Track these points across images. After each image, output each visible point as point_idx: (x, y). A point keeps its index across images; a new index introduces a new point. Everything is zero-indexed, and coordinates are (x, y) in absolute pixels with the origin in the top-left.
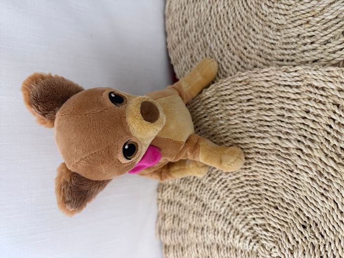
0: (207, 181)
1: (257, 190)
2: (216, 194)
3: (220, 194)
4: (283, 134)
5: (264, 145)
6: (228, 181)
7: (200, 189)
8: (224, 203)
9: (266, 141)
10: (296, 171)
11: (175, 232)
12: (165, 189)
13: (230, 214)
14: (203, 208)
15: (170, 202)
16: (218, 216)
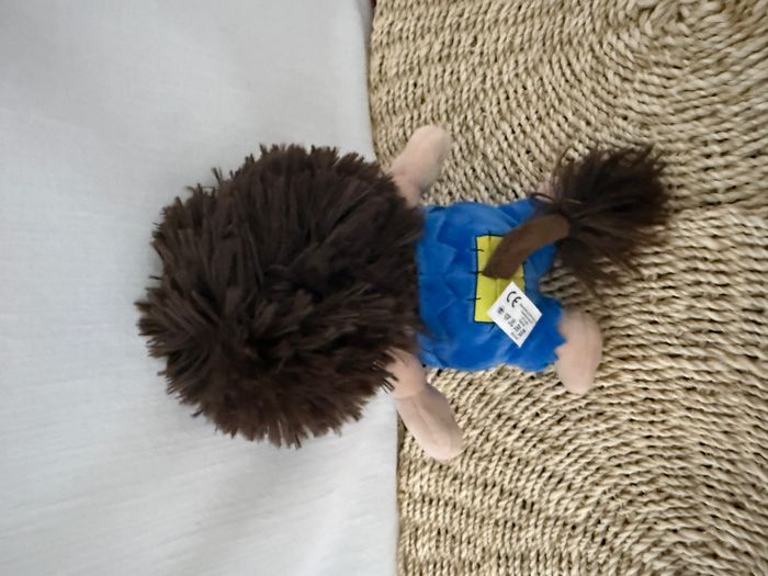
0: (535, 453)
1: (682, 468)
2: (560, 482)
3: (574, 479)
5: (709, 373)
6: (597, 449)
7: (515, 468)
8: (586, 497)
9: (718, 367)
11: (442, 568)
12: (415, 473)
13: (605, 522)
14: (525, 512)
15: (427, 499)
16: (569, 527)
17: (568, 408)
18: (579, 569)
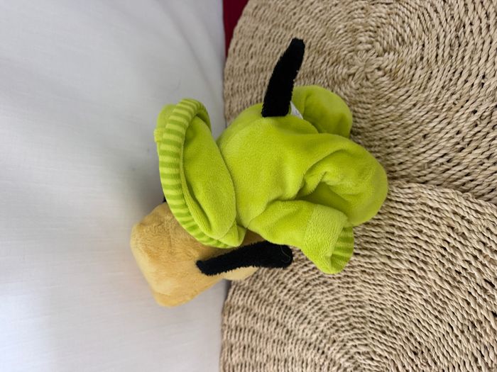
0: (294, 302)
1: (361, 313)
2: (306, 318)
3: (311, 318)
4: (393, 253)
5: (371, 264)
6: (323, 302)
7: (284, 312)
8: (317, 328)
9: (374, 260)
10: (408, 292)
11: (246, 366)
12: (233, 313)
13: (324, 341)
14: (287, 336)
15: (239, 329)
16: (308, 344)
17: (310, 278)
18: (311, 367)
